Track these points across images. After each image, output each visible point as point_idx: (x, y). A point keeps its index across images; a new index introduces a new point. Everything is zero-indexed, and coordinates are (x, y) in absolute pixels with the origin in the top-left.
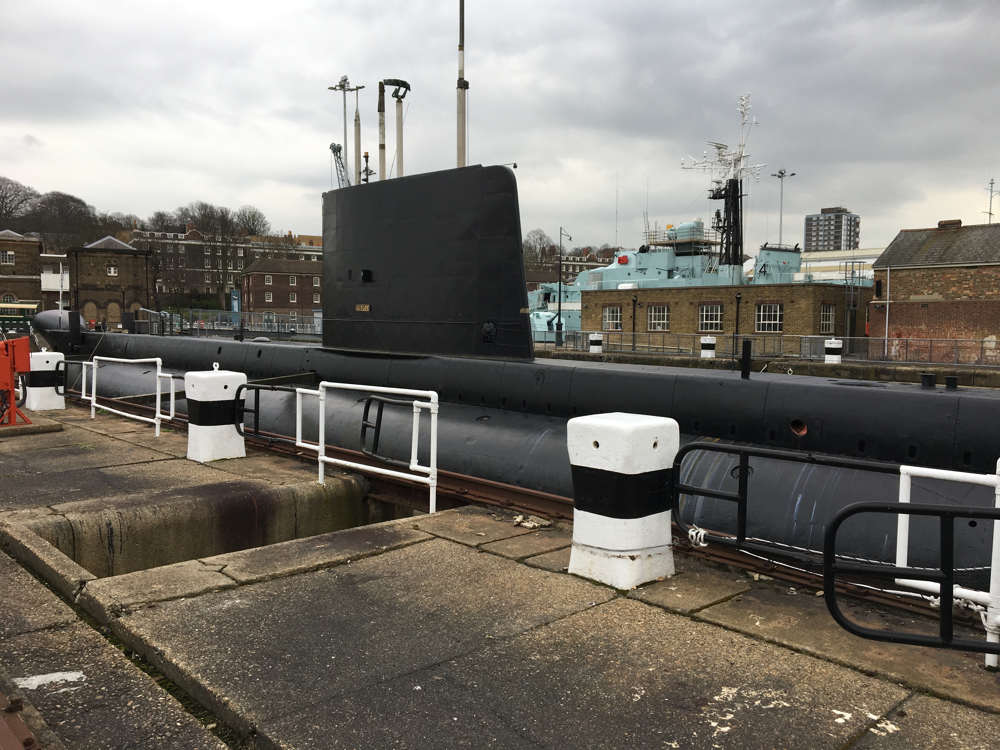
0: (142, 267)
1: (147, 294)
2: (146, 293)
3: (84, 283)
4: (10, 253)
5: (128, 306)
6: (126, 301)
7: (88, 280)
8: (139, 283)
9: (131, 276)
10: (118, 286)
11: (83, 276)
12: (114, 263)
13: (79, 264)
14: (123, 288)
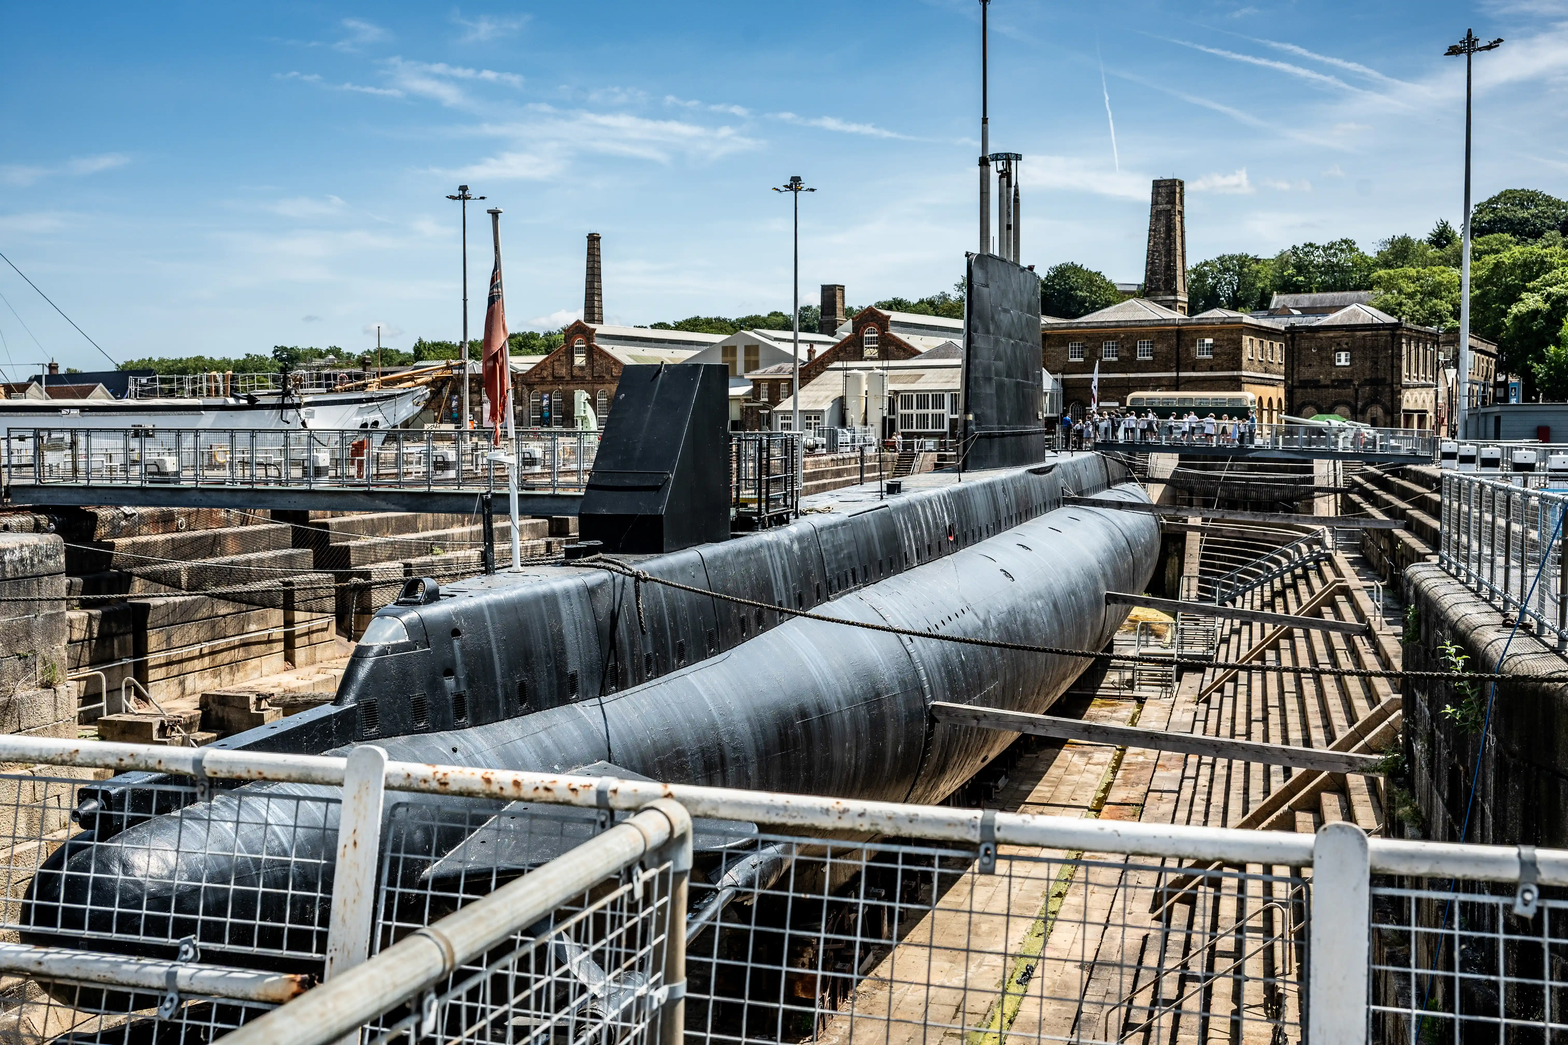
1: (1392, 392)
2: (1390, 389)
3: (1301, 378)
4: (1209, 341)
5: (1363, 412)
6: (1360, 404)
7: (1307, 374)
8: (1381, 375)
9: (1368, 364)
10: (1350, 381)
11: (1302, 369)
12: (1345, 346)
13: (1296, 350)
14: (1356, 383)
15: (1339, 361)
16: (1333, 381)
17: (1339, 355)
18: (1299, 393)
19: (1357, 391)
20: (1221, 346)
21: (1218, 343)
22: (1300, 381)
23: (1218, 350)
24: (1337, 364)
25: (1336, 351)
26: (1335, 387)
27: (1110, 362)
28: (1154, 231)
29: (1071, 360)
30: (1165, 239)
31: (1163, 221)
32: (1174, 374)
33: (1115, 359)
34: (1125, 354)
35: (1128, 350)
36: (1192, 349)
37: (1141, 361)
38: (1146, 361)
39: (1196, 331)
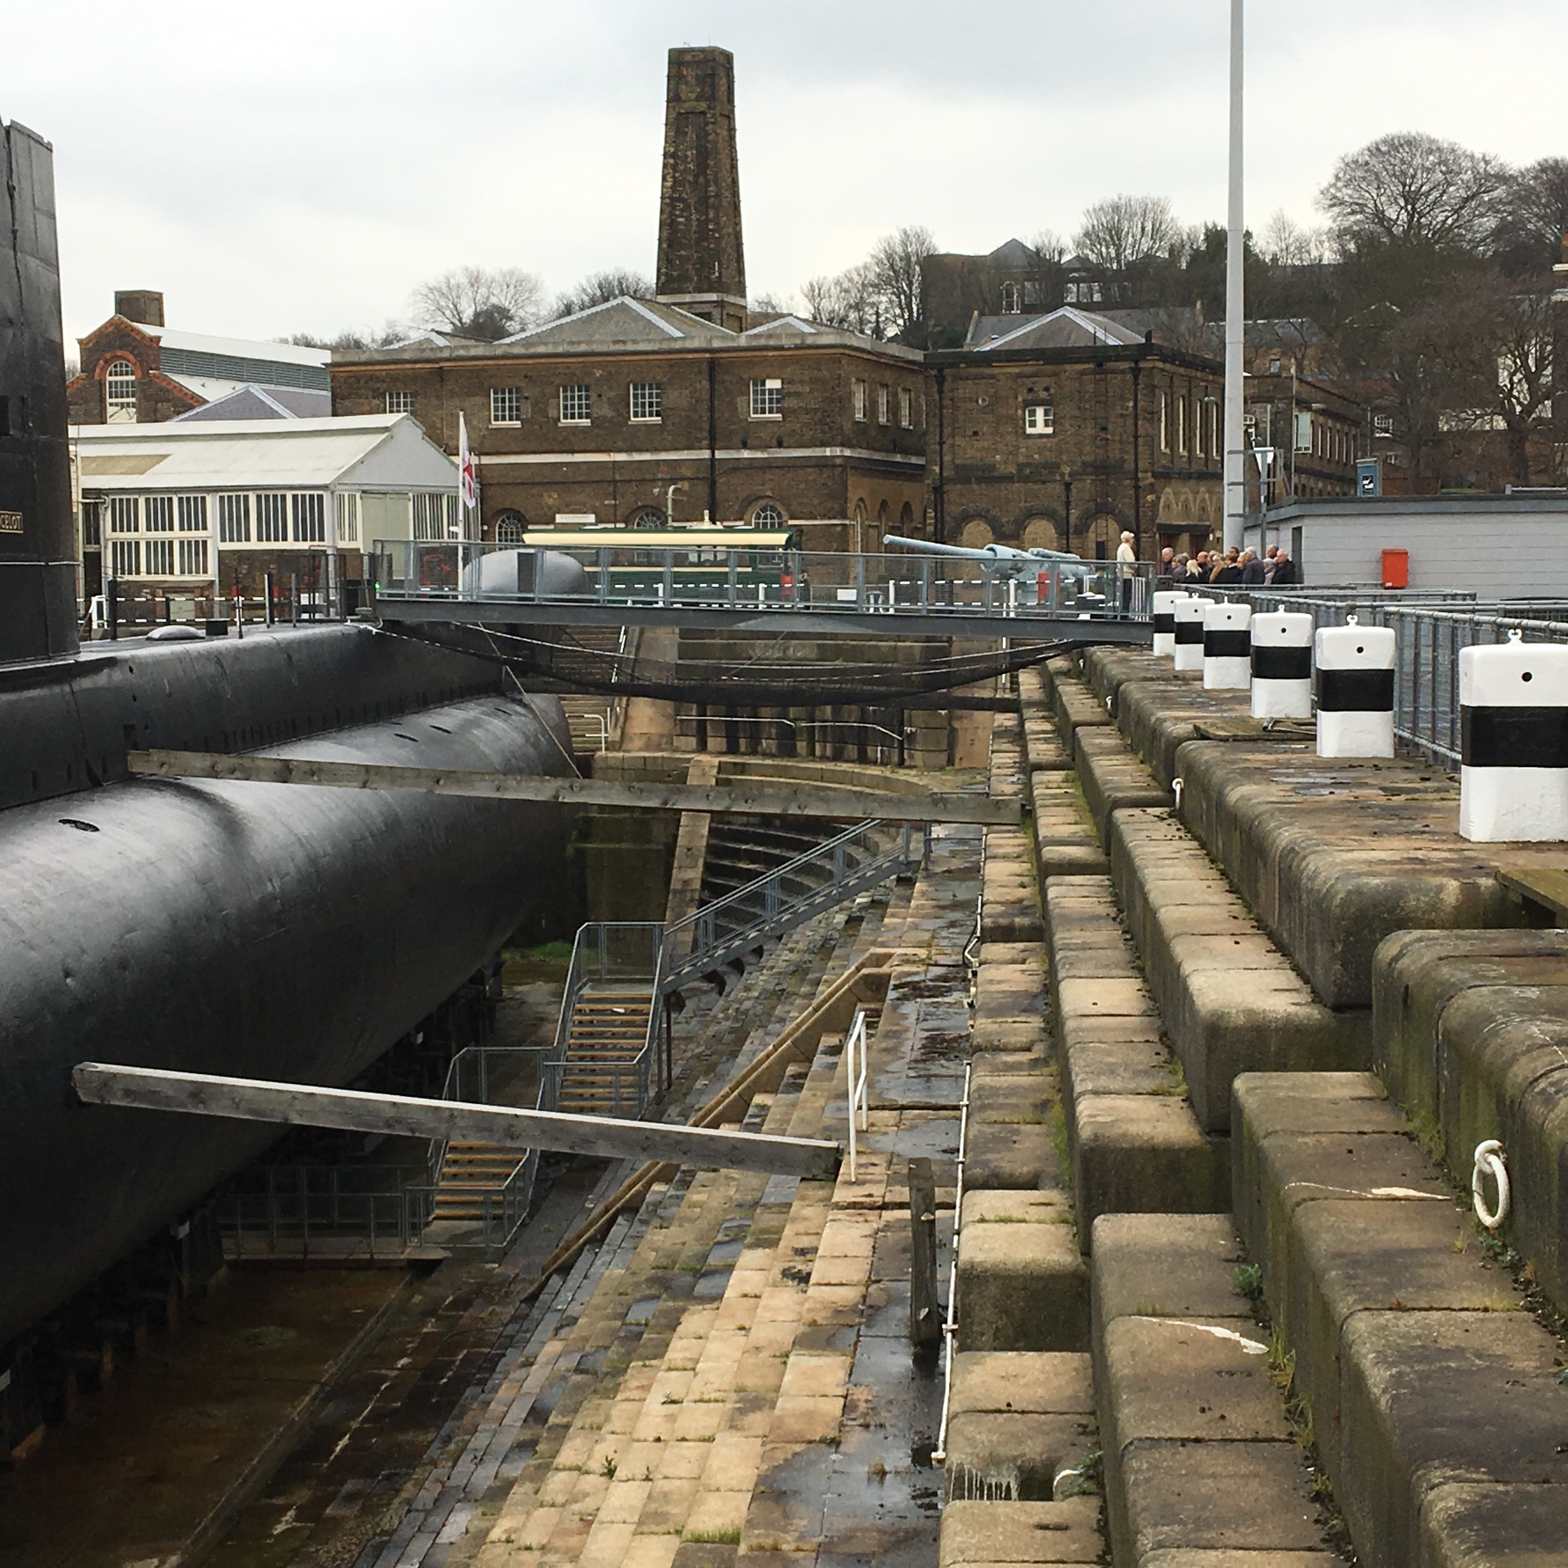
0: (1123, 398)
1: (1137, 488)
2: (1133, 483)
3: (958, 462)
4: (773, 384)
5: (1082, 531)
6: (1074, 513)
7: (970, 453)
8: (1114, 453)
9: (1090, 431)
10: (1053, 467)
11: (959, 441)
12: (1043, 395)
13: (946, 402)
14: (1067, 470)
15: (1033, 424)
16: (1021, 467)
17: (1032, 413)
18: (953, 492)
19: (1068, 486)
20: (797, 394)
21: (792, 388)
22: (957, 467)
23: (791, 403)
24: (1029, 431)
25: (1026, 404)
26: (1026, 480)
27: (575, 429)
28: (673, 156)
29: (495, 424)
30: (696, 176)
31: (691, 136)
32: (706, 454)
33: (586, 422)
34: (606, 411)
35: (611, 403)
36: (740, 401)
37: (637, 427)
38: (647, 426)
39: (750, 363)
